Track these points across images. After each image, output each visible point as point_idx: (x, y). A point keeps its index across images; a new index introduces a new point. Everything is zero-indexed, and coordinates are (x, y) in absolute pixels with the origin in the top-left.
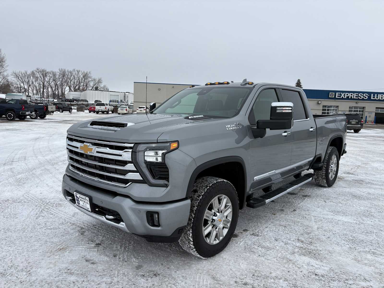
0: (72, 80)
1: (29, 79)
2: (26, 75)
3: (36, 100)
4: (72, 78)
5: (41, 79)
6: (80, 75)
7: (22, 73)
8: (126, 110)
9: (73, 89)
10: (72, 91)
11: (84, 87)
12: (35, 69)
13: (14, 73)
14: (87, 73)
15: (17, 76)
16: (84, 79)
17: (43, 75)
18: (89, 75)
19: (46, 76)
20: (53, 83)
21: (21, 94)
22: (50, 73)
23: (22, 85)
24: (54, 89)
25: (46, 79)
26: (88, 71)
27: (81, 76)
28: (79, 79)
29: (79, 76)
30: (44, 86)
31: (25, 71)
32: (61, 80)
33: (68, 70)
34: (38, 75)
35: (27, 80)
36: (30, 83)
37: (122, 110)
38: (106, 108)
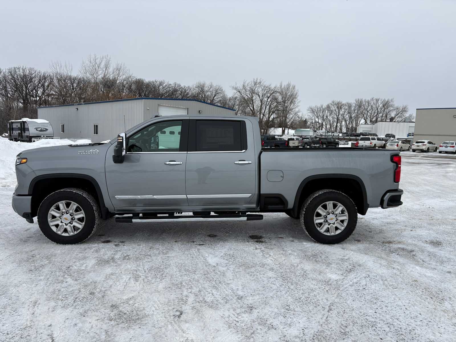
0: (369, 111)
1: (324, 113)
2: (322, 109)
3: (321, 135)
4: (369, 108)
5: (335, 112)
6: (379, 104)
7: (318, 107)
8: (397, 145)
9: (368, 122)
10: (367, 124)
11: (383, 118)
12: (331, 102)
13: (311, 108)
14: (388, 101)
15: (313, 111)
16: (383, 109)
17: (338, 107)
18: (391, 103)
19: (341, 108)
20: (347, 116)
21: (309, 129)
22: (346, 105)
23: (317, 120)
24: (348, 122)
25: (341, 112)
26: (390, 99)
27: (381, 106)
28: (377, 109)
29: (377, 105)
30: (338, 119)
31: (321, 105)
32: (356, 111)
33: (365, 100)
34: (333, 108)
35: (321, 114)
36: (325, 117)
37: (392, 145)
38: (371, 143)
